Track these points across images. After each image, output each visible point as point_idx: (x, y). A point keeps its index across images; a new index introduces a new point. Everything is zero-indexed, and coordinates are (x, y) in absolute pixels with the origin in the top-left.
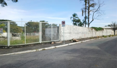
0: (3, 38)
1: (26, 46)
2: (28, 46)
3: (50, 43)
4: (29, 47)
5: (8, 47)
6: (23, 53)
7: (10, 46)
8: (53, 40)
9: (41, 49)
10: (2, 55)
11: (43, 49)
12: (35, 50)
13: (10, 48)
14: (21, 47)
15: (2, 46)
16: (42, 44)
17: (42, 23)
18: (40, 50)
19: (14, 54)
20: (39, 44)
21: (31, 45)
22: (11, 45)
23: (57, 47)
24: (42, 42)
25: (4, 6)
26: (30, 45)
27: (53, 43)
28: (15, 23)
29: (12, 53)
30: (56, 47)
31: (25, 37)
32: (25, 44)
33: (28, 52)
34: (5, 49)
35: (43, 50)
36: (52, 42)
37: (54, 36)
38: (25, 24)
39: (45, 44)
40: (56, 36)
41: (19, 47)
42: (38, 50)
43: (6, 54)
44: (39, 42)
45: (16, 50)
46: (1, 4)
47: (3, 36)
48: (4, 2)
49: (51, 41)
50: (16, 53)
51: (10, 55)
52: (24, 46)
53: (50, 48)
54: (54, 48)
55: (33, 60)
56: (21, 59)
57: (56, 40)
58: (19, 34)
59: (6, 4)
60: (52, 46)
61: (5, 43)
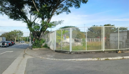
0: (66, 44)
1: (87, 53)
2: (89, 53)
3: (117, 52)
4: (90, 55)
5: (70, 53)
6: (83, 60)
7: (72, 52)
8: (120, 48)
9: (104, 59)
10: (64, 60)
11: (106, 58)
12: (96, 59)
13: (72, 53)
14: (82, 53)
15: (65, 52)
16: (106, 53)
17: (105, 27)
18: (102, 59)
19: (74, 60)
20: (102, 52)
21: (93, 53)
22: (72, 50)
23: (125, 57)
24: (105, 50)
25: (68, 14)
26: (91, 52)
27: (120, 52)
28: (78, 28)
29: (73, 59)
30: (123, 58)
31: (86, 44)
32: (86, 51)
33: (88, 60)
34: (67, 54)
35: (106, 60)
36: (119, 50)
37: (121, 43)
38: (88, 29)
39: (109, 52)
40: (125, 43)
41: (80, 53)
42: (100, 60)
43: (68, 59)
44: (102, 50)
45: (77, 57)
46: (66, 12)
47: (67, 41)
48: (68, 9)
49: (117, 49)
50: (77, 60)
51: (71, 61)
52: (85, 53)
53: (115, 58)
54: (121, 59)
55: (93, 71)
56: (80, 67)
57: (125, 48)
58: (81, 39)
59: (69, 11)
60: (119, 55)
61: (68, 49)
